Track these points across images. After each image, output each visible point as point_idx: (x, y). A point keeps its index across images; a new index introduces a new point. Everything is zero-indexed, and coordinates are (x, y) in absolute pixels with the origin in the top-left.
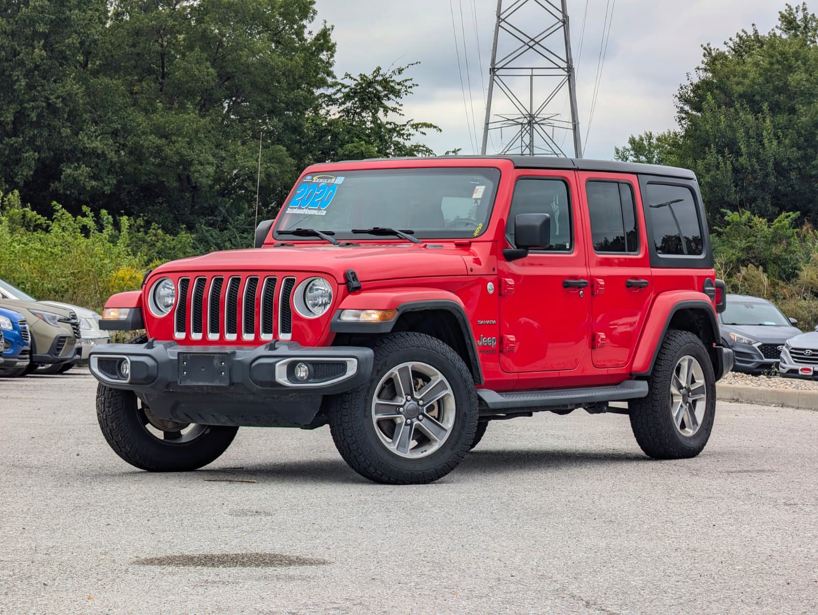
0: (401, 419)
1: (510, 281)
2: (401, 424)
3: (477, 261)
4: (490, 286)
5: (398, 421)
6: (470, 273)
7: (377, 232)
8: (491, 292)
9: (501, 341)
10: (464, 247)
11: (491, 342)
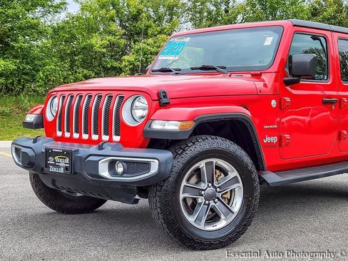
0: (201, 200)
1: (288, 99)
2: (200, 204)
3: (265, 85)
4: (274, 103)
5: (200, 201)
6: (259, 93)
7: (204, 68)
8: (274, 106)
9: (280, 139)
10: (257, 76)
11: (274, 139)
